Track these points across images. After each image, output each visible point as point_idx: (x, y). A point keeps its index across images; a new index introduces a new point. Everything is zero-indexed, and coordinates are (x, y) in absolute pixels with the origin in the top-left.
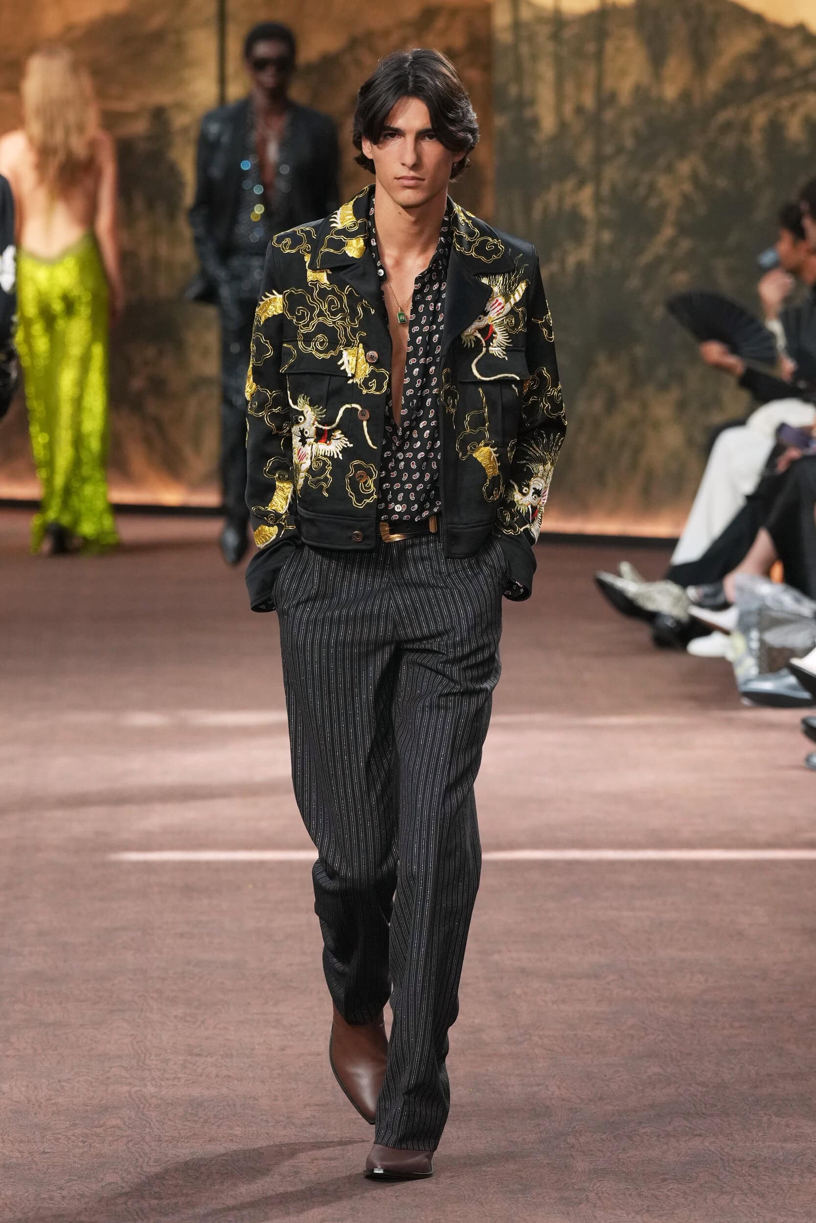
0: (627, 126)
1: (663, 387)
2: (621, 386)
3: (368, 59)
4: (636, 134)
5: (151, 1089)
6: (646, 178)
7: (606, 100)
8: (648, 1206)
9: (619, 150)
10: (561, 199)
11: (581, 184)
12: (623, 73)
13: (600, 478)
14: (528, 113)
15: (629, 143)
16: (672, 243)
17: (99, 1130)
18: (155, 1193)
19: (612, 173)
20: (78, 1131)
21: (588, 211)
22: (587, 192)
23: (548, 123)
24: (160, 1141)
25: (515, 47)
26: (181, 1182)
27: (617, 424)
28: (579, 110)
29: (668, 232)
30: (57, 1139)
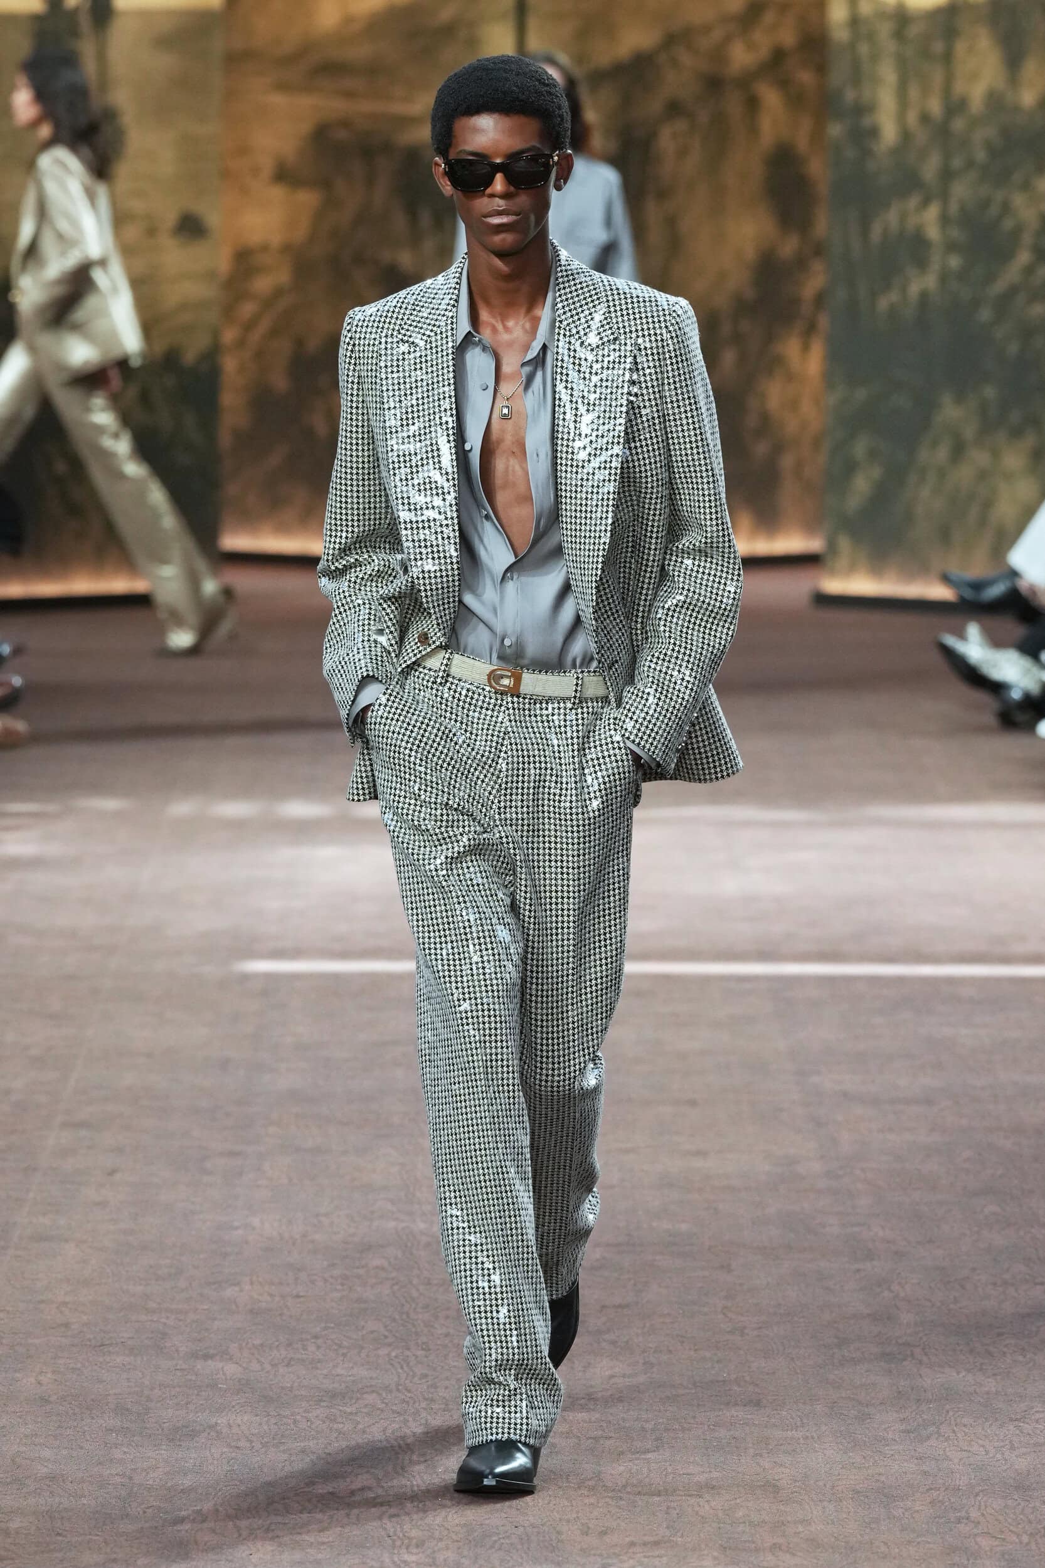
0: (980, 135)
1: (1016, 433)
2: (969, 432)
3: (686, 59)
4: (989, 146)
5: (422, 1226)
6: (999, 196)
7: (955, 107)
8: (982, 1364)
9: (970, 164)
10: (903, 217)
11: (926, 202)
12: (974, 76)
13: (945, 535)
14: (866, 121)
15: (981, 156)
16: (1029, 270)
17: (361, 1272)
18: (423, 1343)
19: (961, 191)
20: (337, 1272)
21: (933, 233)
22: (932, 213)
23: (889, 132)
24: (429, 1284)
25: (852, 46)
26: (452, 1331)
27: (964, 474)
28: (925, 118)
29: (1024, 257)
30: (313, 1282)
